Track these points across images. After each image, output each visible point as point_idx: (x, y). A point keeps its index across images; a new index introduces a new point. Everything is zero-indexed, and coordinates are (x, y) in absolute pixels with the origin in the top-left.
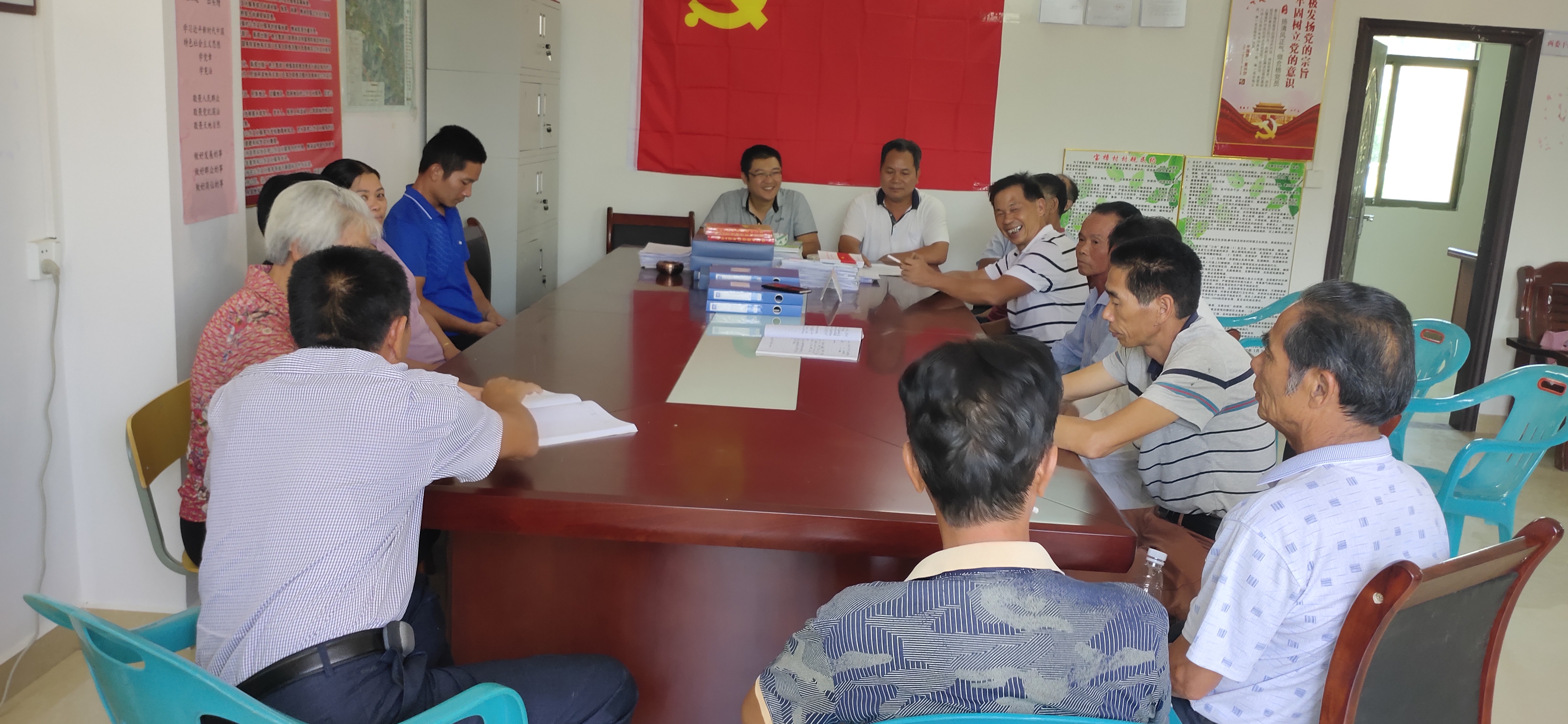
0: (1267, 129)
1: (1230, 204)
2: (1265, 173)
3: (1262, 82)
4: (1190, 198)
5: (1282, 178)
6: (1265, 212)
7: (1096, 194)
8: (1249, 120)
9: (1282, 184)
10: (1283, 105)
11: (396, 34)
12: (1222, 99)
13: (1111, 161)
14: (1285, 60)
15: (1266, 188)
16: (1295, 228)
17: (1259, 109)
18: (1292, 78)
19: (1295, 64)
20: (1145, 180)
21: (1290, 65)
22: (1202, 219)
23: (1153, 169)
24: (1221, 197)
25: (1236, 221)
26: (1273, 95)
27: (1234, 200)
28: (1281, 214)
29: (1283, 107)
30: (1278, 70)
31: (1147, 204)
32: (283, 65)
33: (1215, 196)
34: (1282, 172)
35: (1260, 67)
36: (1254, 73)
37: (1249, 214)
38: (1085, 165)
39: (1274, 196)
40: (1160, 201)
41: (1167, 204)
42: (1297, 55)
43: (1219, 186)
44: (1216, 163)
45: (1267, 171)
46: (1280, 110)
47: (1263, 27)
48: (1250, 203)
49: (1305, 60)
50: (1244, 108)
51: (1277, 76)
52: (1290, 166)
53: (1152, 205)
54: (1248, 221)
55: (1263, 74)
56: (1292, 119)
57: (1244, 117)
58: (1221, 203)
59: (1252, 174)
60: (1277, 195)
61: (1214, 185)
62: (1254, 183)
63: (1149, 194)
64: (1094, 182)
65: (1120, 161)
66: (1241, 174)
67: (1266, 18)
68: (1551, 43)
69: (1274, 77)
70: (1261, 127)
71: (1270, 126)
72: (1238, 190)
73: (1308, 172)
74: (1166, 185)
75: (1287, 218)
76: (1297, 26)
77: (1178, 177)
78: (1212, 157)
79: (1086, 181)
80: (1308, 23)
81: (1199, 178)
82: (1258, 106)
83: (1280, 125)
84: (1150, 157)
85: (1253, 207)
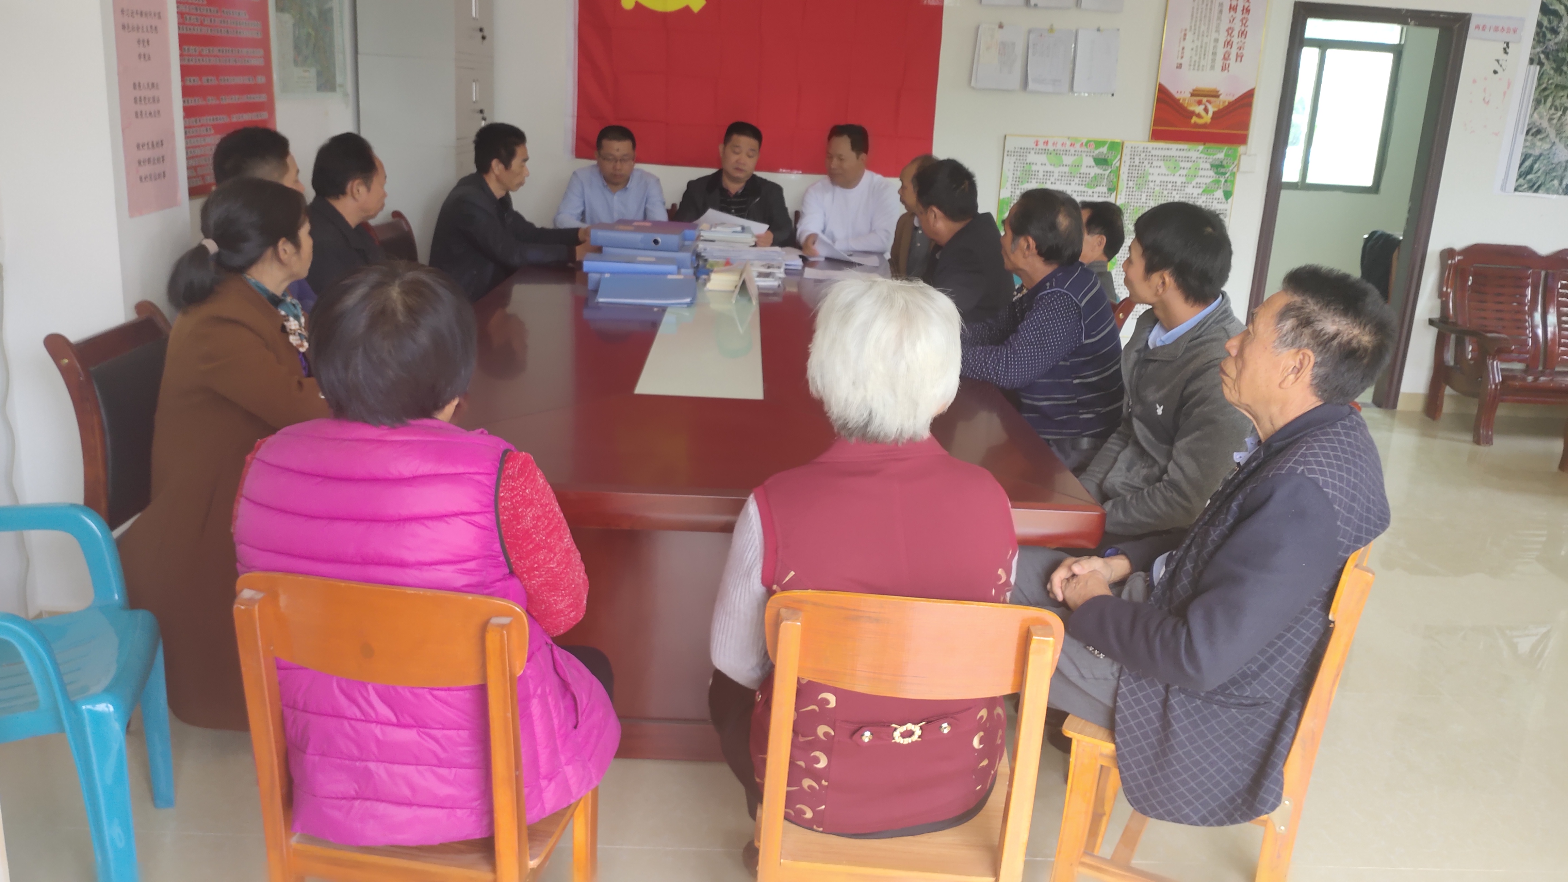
0: (1203, 113)
1: (1166, 189)
2: (1200, 158)
3: (1199, 66)
4: (1128, 184)
5: (1217, 163)
6: (1200, 196)
7: (1036, 180)
8: (1186, 105)
9: (1217, 168)
10: (1218, 89)
11: (326, 17)
12: (1160, 85)
13: (1050, 147)
14: (1221, 44)
15: (1201, 173)
16: (1228, 212)
17: (1195, 93)
18: (1228, 62)
19: (1231, 48)
20: (1084, 166)
21: (1225, 50)
22: (1138, 205)
23: (1092, 154)
24: (1158, 183)
26: (1208, 79)
27: (1170, 186)
28: (1216, 199)
29: (1218, 92)
30: (1214, 54)
31: (1086, 189)
32: (215, 50)
33: (1152, 181)
34: (1217, 156)
35: (1196, 51)
36: (1191, 57)
38: (1025, 150)
39: (1209, 180)
40: (1098, 187)
41: (1105, 189)
42: (1233, 39)
43: (1156, 171)
44: (1153, 149)
45: (1202, 155)
46: (1215, 94)
47: (1200, 10)
48: (1186, 189)
49: (1240, 44)
50: (1181, 92)
51: (1213, 61)
52: (1224, 151)
53: (1090, 191)
55: (1200, 58)
56: (1227, 103)
57: (1181, 101)
58: (1157, 188)
59: (1188, 159)
60: (1211, 180)
61: (1151, 170)
62: (1190, 168)
63: (1087, 180)
64: (1034, 168)
65: (1059, 147)
66: (1177, 158)
67: (1203, 2)
68: (1477, 27)
69: (1210, 62)
70: (1197, 112)
71: (1206, 110)
72: (1174, 175)
73: (1243, 157)
74: (1104, 170)
75: (1221, 203)
76: (1233, 10)
77: (1116, 163)
78: (1149, 141)
79: (1027, 167)
80: (1244, 6)
81: (1137, 163)
82: (1194, 90)
83: (1216, 109)
84: (1088, 143)
85: (1188, 192)
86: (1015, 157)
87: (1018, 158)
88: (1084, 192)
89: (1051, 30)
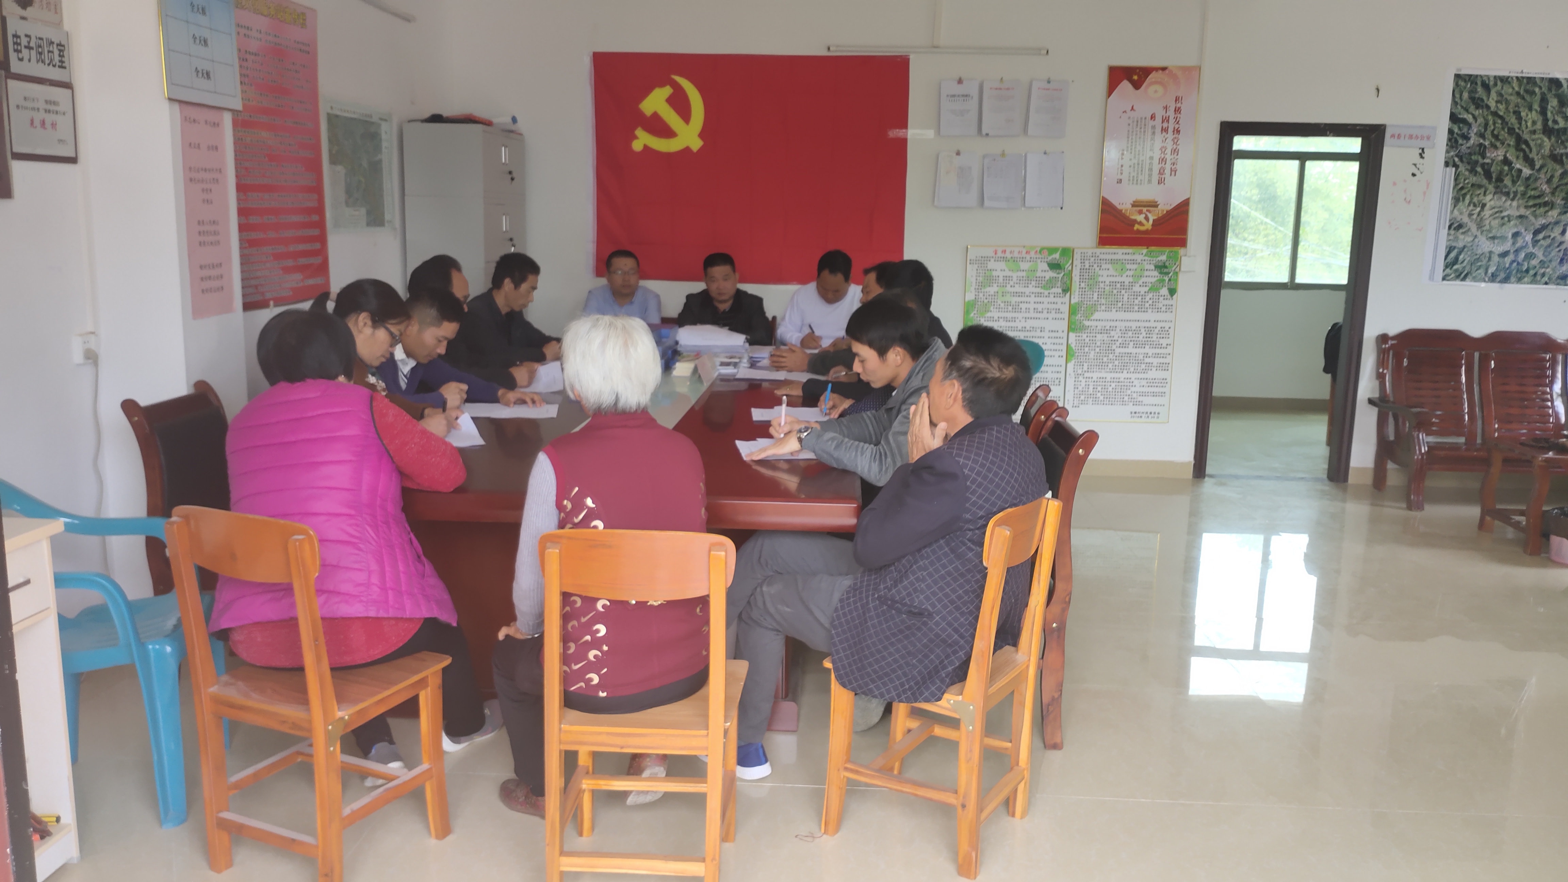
0: (1144, 221)
1: (1115, 289)
2: (1145, 260)
3: (1137, 180)
4: (1080, 285)
5: (1160, 264)
6: (1146, 294)
7: (996, 284)
8: (1128, 215)
9: (1161, 269)
10: (1156, 200)
11: (376, 168)
12: (1103, 197)
13: (1008, 255)
14: (1156, 161)
15: (1146, 273)
16: (1174, 307)
17: (1135, 205)
18: (1163, 176)
19: (1165, 164)
20: (1039, 270)
21: (1160, 166)
22: (1091, 303)
23: (1046, 260)
24: (1107, 283)
26: (1146, 193)
27: (1118, 285)
28: (1161, 296)
29: (1157, 202)
30: (1151, 170)
31: (1042, 291)
32: (275, 196)
33: (1102, 282)
34: (1160, 258)
35: (1134, 167)
36: (1130, 173)
37: (1133, 297)
38: (986, 259)
39: (1153, 280)
40: (1053, 289)
41: (1060, 290)
42: (1166, 156)
43: (1105, 273)
44: (1101, 253)
45: (1146, 258)
46: (1154, 204)
47: (1134, 133)
48: (1133, 287)
49: (1173, 161)
50: (1123, 204)
51: (1150, 175)
52: (1166, 254)
53: (1046, 292)
54: (1132, 303)
55: (1138, 174)
56: (1165, 212)
57: (1123, 211)
58: (1107, 288)
59: (1134, 262)
60: (1156, 279)
61: (1100, 272)
62: (1136, 270)
63: (1043, 282)
64: (994, 273)
65: (1016, 255)
66: (1124, 261)
67: (1137, 125)
68: (1393, 136)
69: (1147, 176)
70: (1139, 220)
71: (1147, 219)
72: (1122, 276)
73: (1183, 258)
74: (1058, 273)
75: (1167, 299)
76: (1165, 131)
77: (1068, 267)
78: (1097, 248)
79: (988, 273)
80: (1174, 128)
81: (1087, 267)
82: (1134, 202)
83: (1155, 218)
84: (1042, 250)
85: (1136, 291)
86: (977, 265)
87: (980, 265)
88: (1041, 293)
89: (1003, 154)
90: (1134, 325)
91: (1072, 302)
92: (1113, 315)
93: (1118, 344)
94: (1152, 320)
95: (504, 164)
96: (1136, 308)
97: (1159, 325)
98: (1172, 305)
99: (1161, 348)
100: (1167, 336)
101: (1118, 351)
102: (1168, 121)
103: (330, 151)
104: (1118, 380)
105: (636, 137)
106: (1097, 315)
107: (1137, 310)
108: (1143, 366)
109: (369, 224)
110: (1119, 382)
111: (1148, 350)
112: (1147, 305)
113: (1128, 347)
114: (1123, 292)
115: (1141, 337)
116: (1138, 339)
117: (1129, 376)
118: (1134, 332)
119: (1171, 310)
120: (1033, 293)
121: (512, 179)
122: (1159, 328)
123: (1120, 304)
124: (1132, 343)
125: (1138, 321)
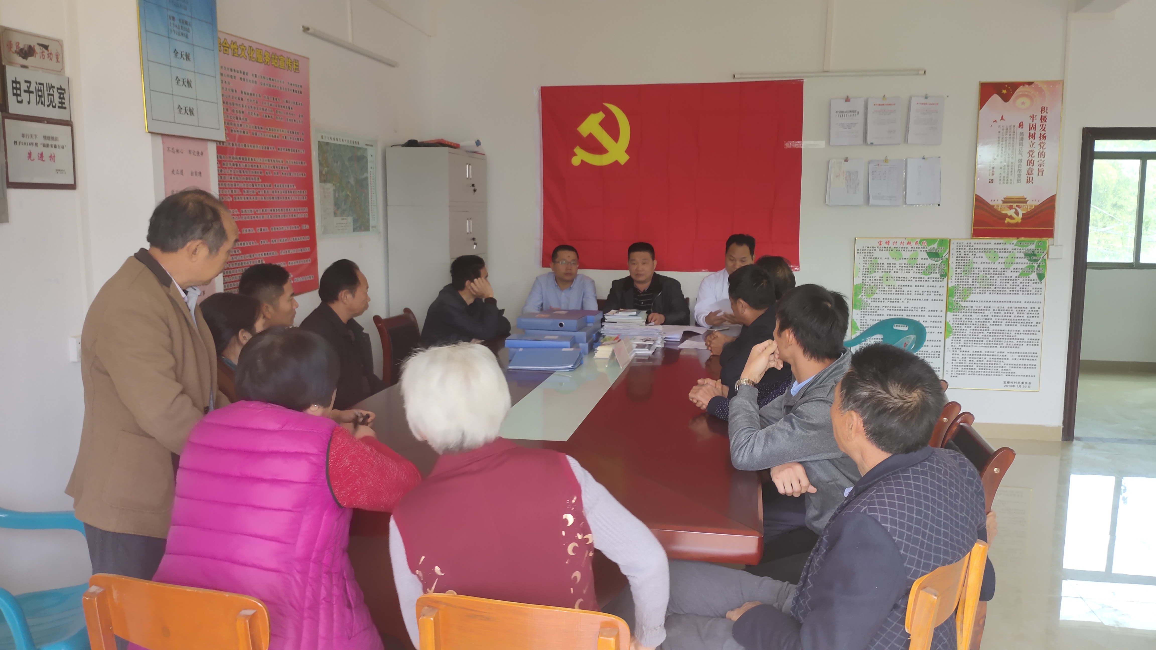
0: (1014, 215)
1: (989, 274)
2: (1015, 249)
3: (1007, 180)
4: (956, 271)
5: (1029, 253)
6: (1017, 279)
7: (881, 270)
8: (999, 210)
9: (1030, 257)
10: (1025, 197)
11: (362, 184)
12: (976, 195)
13: (891, 245)
14: (1024, 163)
15: (1017, 260)
16: (1043, 290)
17: (1006, 201)
18: (1031, 176)
19: (1033, 165)
20: (920, 258)
21: (1029, 167)
22: (967, 286)
23: (925, 250)
24: (981, 269)
25: (994, 287)
26: (1016, 190)
27: (991, 271)
28: (1031, 280)
29: (1026, 199)
30: (1020, 170)
31: (922, 276)
32: (268, 210)
33: (976, 268)
34: (1029, 248)
35: (1005, 169)
36: (1000, 174)
37: (1004, 281)
38: (871, 249)
39: (1023, 266)
40: (932, 274)
41: (938, 276)
42: (1034, 159)
43: (979, 260)
44: (975, 243)
45: (1016, 247)
46: (1023, 201)
47: (1004, 139)
48: (1005, 273)
49: (1040, 162)
50: (994, 200)
51: (1019, 176)
52: (1035, 243)
53: (926, 277)
54: (1004, 287)
55: (1008, 174)
56: (1033, 207)
57: (995, 207)
58: (981, 273)
59: (1005, 250)
60: (1026, 265)
61: (975, 260)
62: (1007, 257)
63: (923, 269)
64: (879, 261)
65: (898, 245)
66: (996, 250)
67: (1007, 132)
69: (1016, 177)
70: (1009, 214)
71: (1017, 213)
72: (994, 263)
73: (1051, 247)
74: (937, 261)
75: (1036, 283)
76: (1032, 137)
77: (945, 255)
78: (971, 239)
79: (874, 261)
80: (1041, 134)
81: (963, 255)
82: (1005, 199)
83: (1025, 212)
84: (922, 241)
85: (1007, 276)
86: (864, 254)
87: (867, 254)
88: (921, 278)
89: (886, 160)
90: (1006, 306)
91: (950, 286)
92: (987, 297)
93: (991, 322)
94: (1023, 302)
95: (467, 178)
96: (1008, 291)
97: (1029, 306)
98: (1041, 289)
99: (1031, 326)
100: (1037, 315)
101: (992, 328)
102: (1035, 128)
103: (320, 172)
104: (992, 354)
105: (575, 155)
106: (972, 297)
107: (1009, 292)
108: (1015, 342)
109: (355, 230)
110: (993, 355)
111: (1018, 327)
112: (1018, 288)
113: (1001, 325)
114: (996, 277)
115: (1013, 316)
116: (1010, 318)
117: (1002, 350)
118: (1007, 312)
119: (1040, 293)
120: (914, 278)
121: (475, 190)
122: (1029, 308)
123: (993, 288)
124: (1004, 321)
125: (1010, 302)
